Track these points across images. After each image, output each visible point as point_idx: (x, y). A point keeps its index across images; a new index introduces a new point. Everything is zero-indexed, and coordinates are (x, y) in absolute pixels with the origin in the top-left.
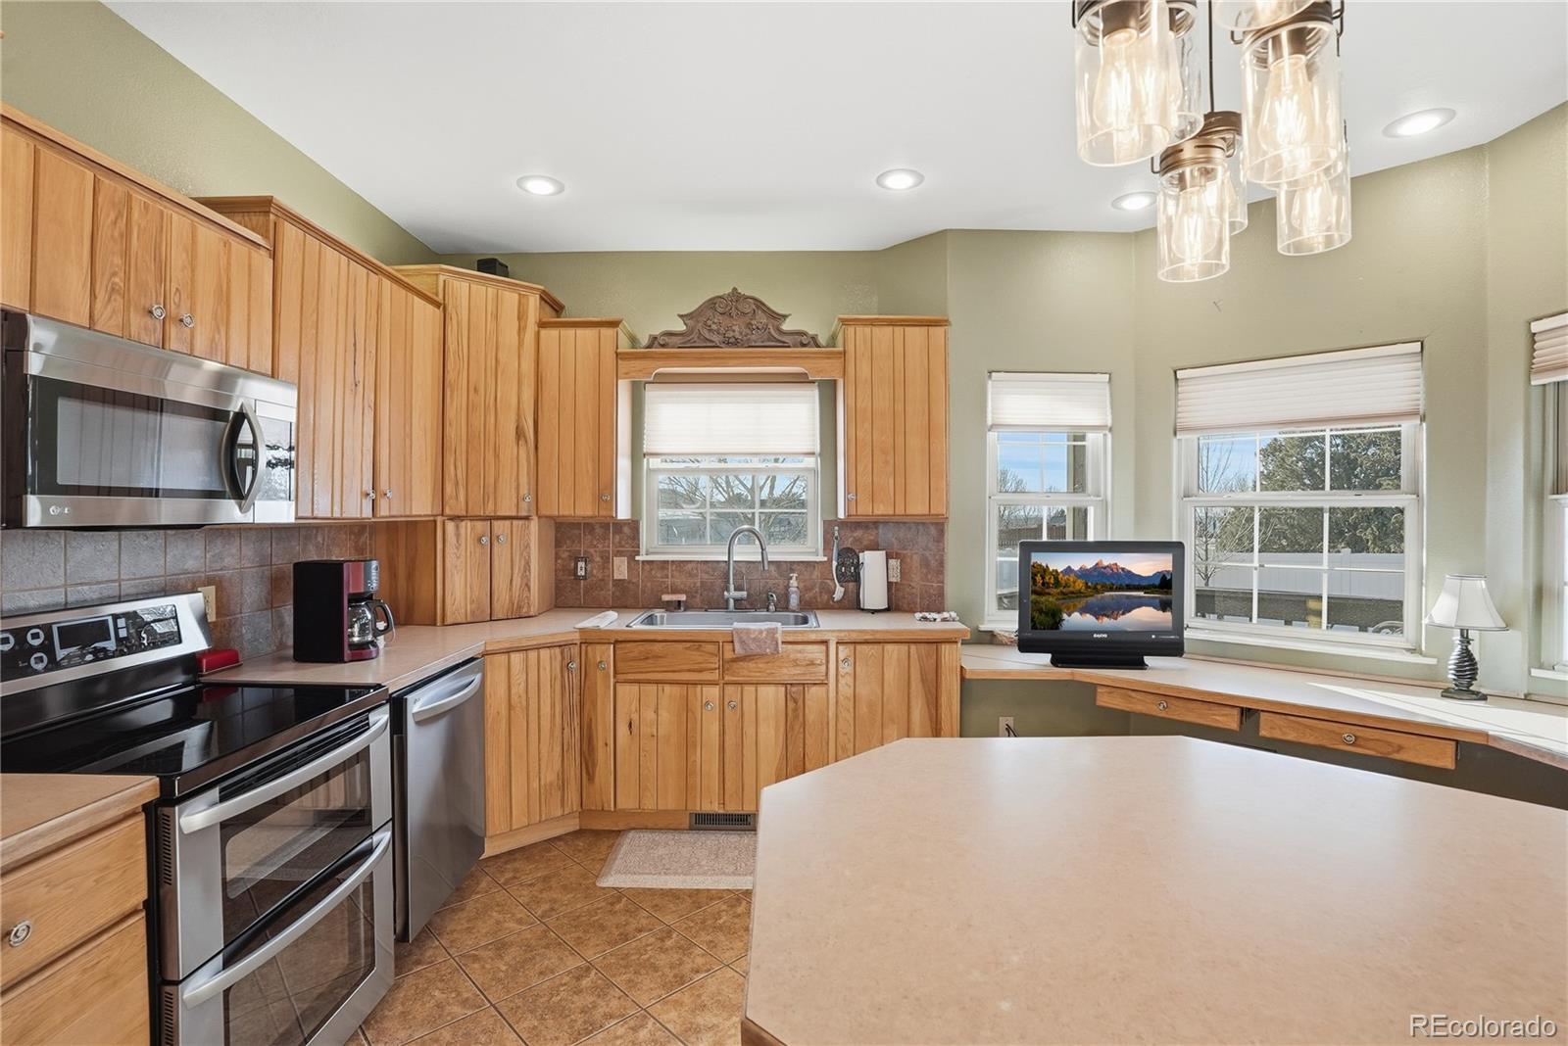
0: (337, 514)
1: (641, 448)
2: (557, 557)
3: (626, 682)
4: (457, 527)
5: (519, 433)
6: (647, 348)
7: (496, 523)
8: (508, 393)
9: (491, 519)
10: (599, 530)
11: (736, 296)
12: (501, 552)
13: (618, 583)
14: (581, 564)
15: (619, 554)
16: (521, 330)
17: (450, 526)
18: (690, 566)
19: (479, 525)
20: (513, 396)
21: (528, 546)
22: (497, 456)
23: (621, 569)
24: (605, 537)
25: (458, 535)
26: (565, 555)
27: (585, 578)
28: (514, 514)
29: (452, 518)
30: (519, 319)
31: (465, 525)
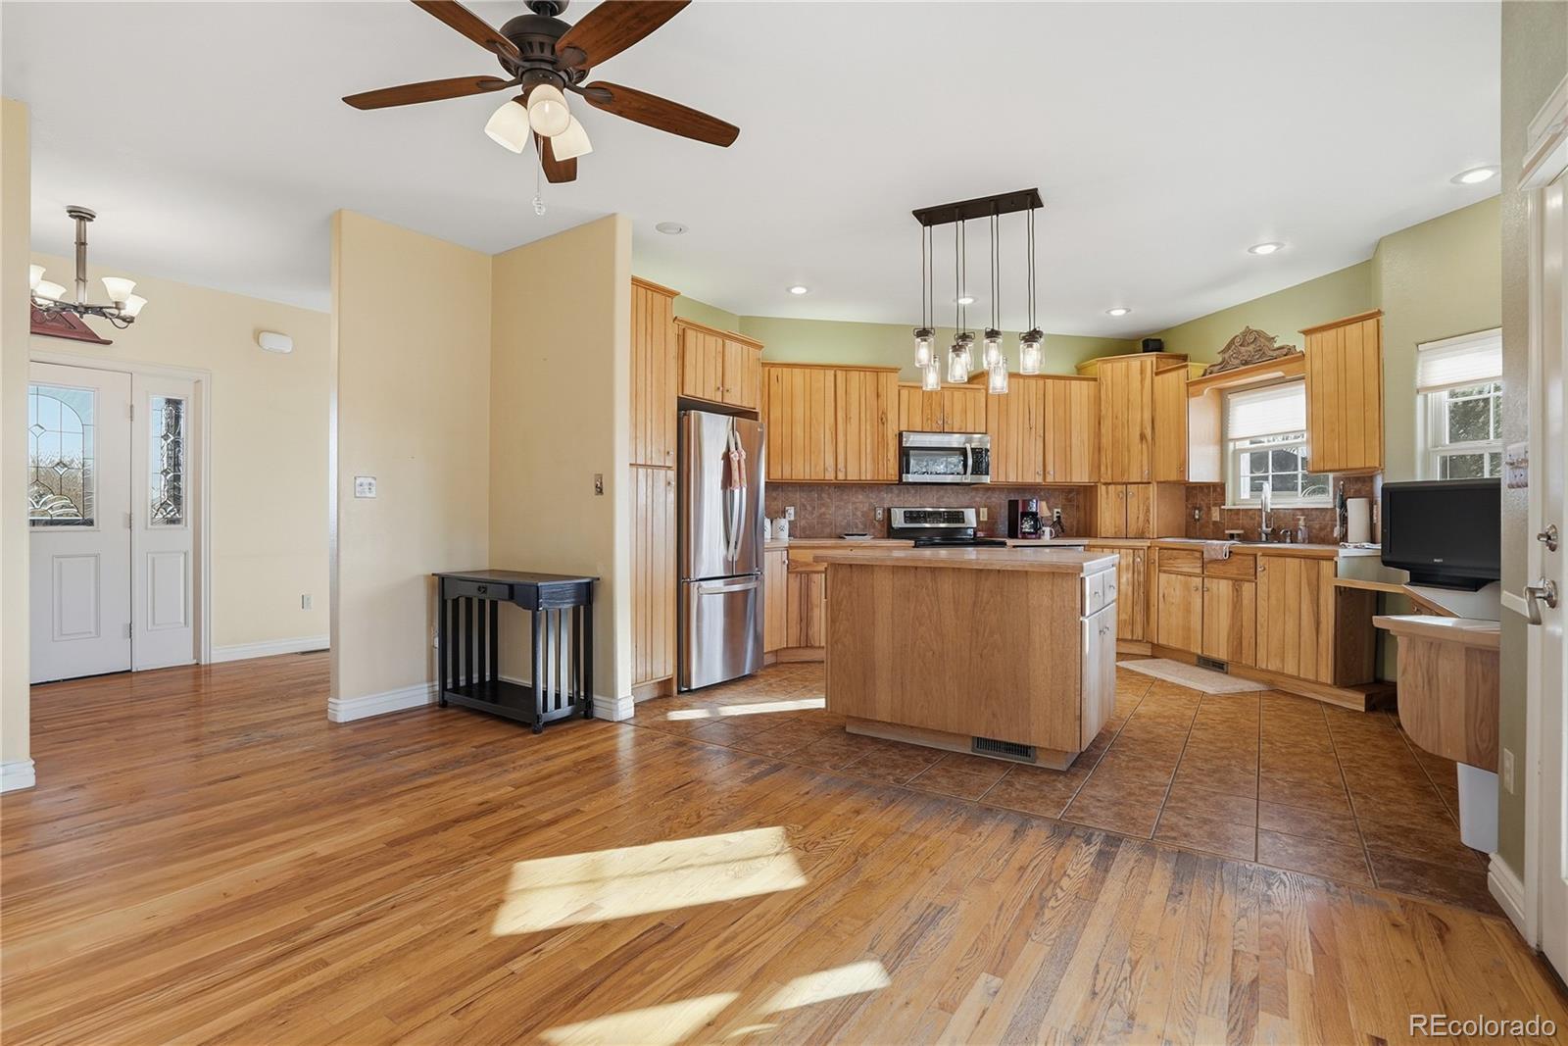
0: (1020, 480)
1: (1227, 437)
2: (1187, 507)
3: (1165, 572)
4: (1107, 488)
5: (1142, 437)
6: (1203, 376)
7: (1129, 486)
8: (1136, 416)
9: (1126, 484)
10: (1206, 490)
11: (1248, 331)
12: (1133, 503)
13: (1215, 523)
14: (1197, 512)
15: (1215, 505)
16: (1142, 381)
17: (1104, 487)
18: (1251, 513)
19: (1119, 487)
20: (1139, 417)
21: (1148, 498)
22: (1129, 451)
23: (1216, 515)
24: (1208, 494)
25: (1107, 493)
26: (1190, 506)
27: (1198, 520)
28: (1139, 480)
29: (1105, 484)
30: (1141, 373)
31: (1111, 488)
